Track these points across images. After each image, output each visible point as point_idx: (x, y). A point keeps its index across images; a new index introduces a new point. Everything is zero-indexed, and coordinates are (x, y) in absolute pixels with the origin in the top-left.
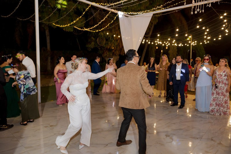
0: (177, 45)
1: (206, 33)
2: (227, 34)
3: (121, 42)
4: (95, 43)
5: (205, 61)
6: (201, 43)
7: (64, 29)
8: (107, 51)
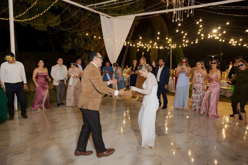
0: (158, 48)
1: (184, 37)
2: (202, 38)
3: (101, 44)
4: (73, 44)
5: (183, 64)
6: (180, 46)
7: (36, 28)
8: (86, 53)
